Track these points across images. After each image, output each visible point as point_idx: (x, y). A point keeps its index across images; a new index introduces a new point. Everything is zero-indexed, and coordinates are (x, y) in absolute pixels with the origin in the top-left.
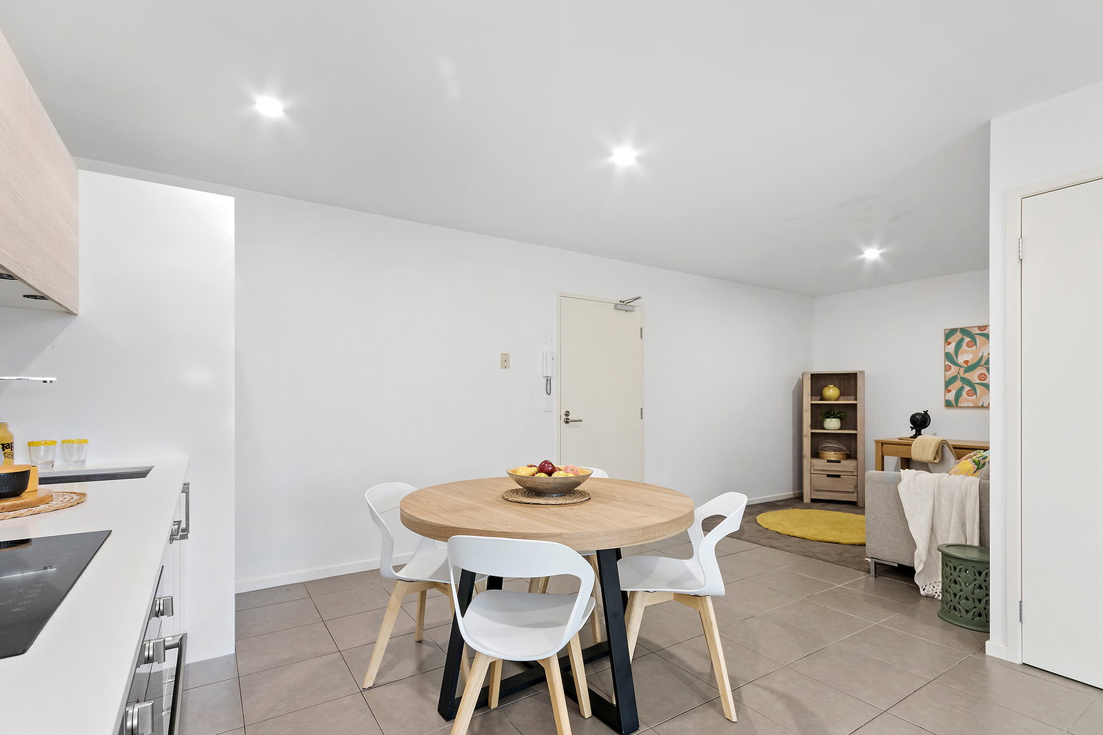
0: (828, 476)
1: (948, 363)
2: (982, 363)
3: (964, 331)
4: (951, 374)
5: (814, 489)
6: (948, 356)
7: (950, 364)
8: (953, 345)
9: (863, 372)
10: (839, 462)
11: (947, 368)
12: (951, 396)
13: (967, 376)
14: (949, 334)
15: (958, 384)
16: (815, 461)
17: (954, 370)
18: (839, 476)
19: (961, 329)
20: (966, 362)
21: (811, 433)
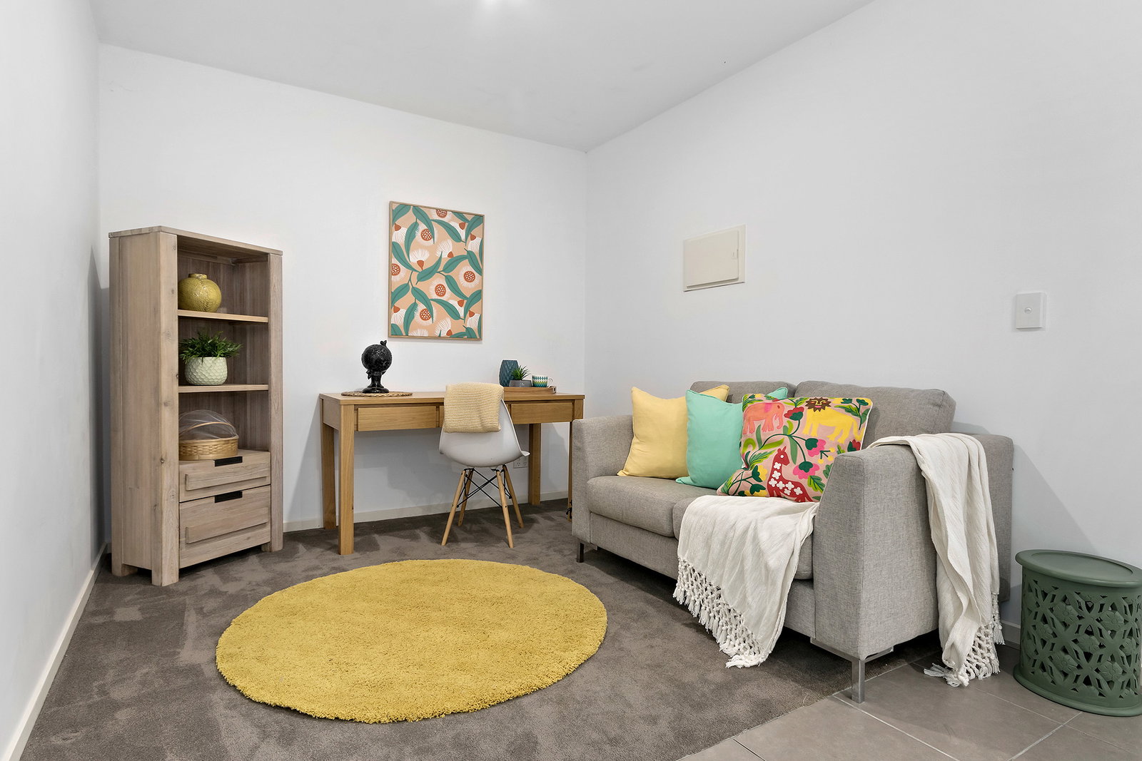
0: (219, 499)
1: (395, 261)
2: (441, 268)
3: (418, 210)
4: (399, 279)
5: (187, 539)
6: (394, 248)
7: (399, 264)
8: (403, 231)
9: (279, 253)
10: (239, 460)
11: (394, 271)
12: (399, 318)
13: (421, 286)
14: (398, 211)
15: (409, 299)
16: (187, 467)
17: (403, 276)
18: (238, 495)
19: (414, 206)
20: (421, 263)
21: (181, 395)
